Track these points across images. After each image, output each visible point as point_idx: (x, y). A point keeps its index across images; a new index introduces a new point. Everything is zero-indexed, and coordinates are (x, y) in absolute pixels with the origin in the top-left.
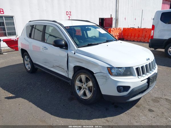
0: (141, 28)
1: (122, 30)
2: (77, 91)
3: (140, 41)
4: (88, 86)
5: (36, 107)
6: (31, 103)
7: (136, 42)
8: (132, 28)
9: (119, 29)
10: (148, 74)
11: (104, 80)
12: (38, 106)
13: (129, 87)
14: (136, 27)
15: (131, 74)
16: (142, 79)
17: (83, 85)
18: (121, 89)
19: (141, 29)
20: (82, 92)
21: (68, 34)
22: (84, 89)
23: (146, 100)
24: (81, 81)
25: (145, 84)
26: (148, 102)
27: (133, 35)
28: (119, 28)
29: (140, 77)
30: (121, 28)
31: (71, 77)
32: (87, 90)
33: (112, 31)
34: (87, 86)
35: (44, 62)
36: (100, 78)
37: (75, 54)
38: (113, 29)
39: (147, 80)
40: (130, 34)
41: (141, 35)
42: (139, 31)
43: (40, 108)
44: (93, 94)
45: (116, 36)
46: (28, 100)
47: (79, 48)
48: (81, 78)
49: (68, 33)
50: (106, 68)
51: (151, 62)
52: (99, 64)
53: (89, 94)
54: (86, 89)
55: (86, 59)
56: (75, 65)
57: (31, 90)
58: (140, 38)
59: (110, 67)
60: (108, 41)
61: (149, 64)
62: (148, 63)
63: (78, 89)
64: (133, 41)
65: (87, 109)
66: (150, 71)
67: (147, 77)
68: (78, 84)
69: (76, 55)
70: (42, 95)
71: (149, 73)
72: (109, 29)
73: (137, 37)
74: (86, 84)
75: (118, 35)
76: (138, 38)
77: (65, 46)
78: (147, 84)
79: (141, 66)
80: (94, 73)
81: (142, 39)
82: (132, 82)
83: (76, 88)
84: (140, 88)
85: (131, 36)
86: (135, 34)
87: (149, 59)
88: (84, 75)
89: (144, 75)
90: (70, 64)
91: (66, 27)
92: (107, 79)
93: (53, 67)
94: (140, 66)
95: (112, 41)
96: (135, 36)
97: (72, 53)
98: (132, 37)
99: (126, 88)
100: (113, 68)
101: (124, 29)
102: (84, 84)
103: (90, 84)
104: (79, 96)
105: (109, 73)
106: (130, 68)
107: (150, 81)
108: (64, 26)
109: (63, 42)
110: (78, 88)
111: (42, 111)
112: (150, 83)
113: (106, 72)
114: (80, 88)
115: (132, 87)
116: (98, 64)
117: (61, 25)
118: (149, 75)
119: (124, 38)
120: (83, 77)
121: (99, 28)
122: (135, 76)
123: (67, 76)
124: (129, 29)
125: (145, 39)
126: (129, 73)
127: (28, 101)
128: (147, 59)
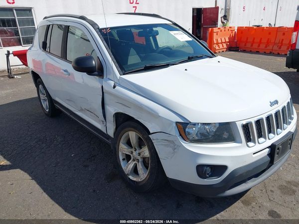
0: (276, 26)
1: (236, 31)
2: (122, 163)
3: (270, 53)
4: (141, 156)
5: (42, 191)
6: (34, 182)
7: (262, 54)
8: (255, 27)
9: (230, 29)
10: (271, 135)
11: (171, 149)
12: (45, 190)
13: (224, 168)
14: (265, 25)
15: (232, 138)
16: (258, 147)
17: (132, 153)
18: (206, 171)
19: (274, 28)
20: (131, 165)
21: (106, 44)
22: (134, 160)
23: (265, 187)
24: (129, 143)
25: (263, 158)
26: (270, 193)
27: (257, 40)
28: (230, 27)
29: (251, 144)
30: (234, 27)
31: (111, 132)
32: (140, 163)
33: (215, 34)
34: (139, 154)
35: (68, 100)
36: (162, 144)
37: (114, 87)
38: (219, 29)
39: (268, 150)
40: (250, 40)
41: (273, 41)
42: (270, 33)
43: (48, 195)
44: (151, 174)
45: (224, 43)
46: (30, 176)
47: (124, 74)
48: (129, 139)
49: (104, 42)
50: (174, 125)
51: (280, 108)
52: (160, 115)
53: (143, 172)
54: (138, 162)
55: (134, 100)
56: (116, 111)
57: (42, 153)
58: (270, 47)
59: (182, 121)
60: (192, 58)
61: (276, 113)
62: (273, 112)
63: (124, 159)
64: (257, 52)
65: (137, 203)
66: (278, 128)
67: (269, 143)
68: (123, 149)
69: (117, 91)
70: (59, 164)
71: (274, 134)
72: (210, 29)
73: (264, 46)
74: (138, 152)
75: (227, 40)
76: (266, 47)
77: (98, 71)
78: (269, 159)
79: (256, 119)
80: (151, 132)
81: (276, 48)
82: (232, 157)
83: (121, 158)
84: (251, 168)
85: (253, 42)
86: (261, 39)
87: (276, 102)
88: (134, 133)
89: (261, 140)
90: (107, 108)
91: (103, 29)
92: (175, 149)
93: (81, 110)
94: (253, 121)
95: (201, 58)
96: (260, 42)
97: (110, 85)
98: (255, 46)
99: (218, 170)
100: (188, 124)
101: (240, 29)
102: (135, 150)
103: (146, 152)
104: (126, 173)
105: (180, 135)
106: (228, 124)
107: (276, 153)
108: (100, 27)
109: (94, 62)
110: (124, 157)
111: (51, 200)
112: (276, 156)
113: (174, 132)
114: (128, 158)
115: (231, 167)
116: (158, 114)
117: (93, 24)
118: (274, 138)
119: (238, 48)
120: (133, 135)
121: (178, 30)
122: (241, 142)
123: (104, 130)
124: (249, 29)
125: (280, 48)
126: (226, 135)
127: (30, 178)
128: (272, 101)
